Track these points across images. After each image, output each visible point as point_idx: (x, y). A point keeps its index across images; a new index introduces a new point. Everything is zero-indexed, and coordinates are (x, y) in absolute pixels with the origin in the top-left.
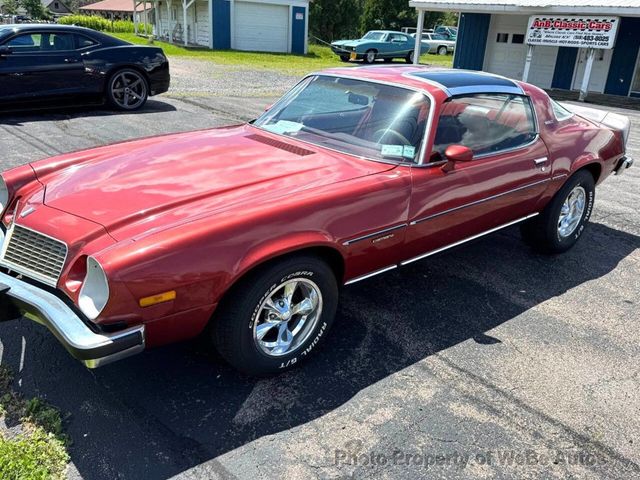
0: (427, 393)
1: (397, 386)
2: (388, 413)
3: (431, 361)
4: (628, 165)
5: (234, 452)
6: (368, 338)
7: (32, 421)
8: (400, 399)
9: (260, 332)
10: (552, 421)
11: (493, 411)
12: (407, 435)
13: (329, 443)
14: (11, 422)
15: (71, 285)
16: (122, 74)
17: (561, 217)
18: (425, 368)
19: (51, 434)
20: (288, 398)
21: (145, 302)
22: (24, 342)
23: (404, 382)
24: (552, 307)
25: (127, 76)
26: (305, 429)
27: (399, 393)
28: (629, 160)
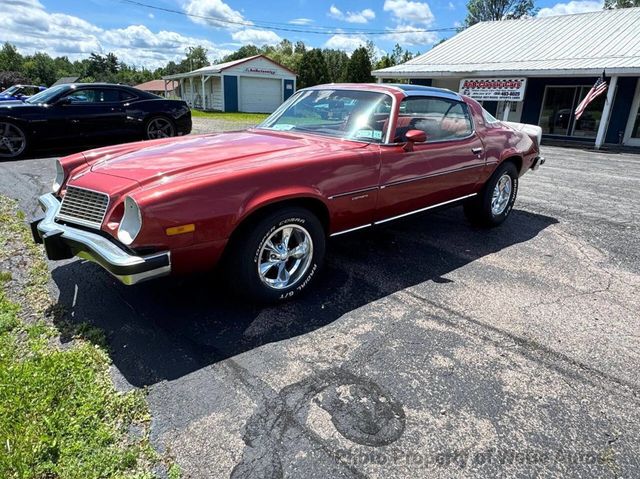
0: (398, 314)
1: (373, 310)
2: (368, 327)
3: (399, 294)
4: (542, 162)
5: (245, 354)
6: (351, 281)
7: (82, 338)
8: (377, 318)
9: (263, 269)
10: (497, 330)
11: (449, 323)
12: (384, 341)
13: (322, 347)
14: (65, 339)
15: (112, 225)
16: (156, 120)
17: (494, 199)
18: (395, 298)
19: (97, 346)
20: (287, 319)
21: (171, 231)
22: (77, 288)
23: (379, 308)
24: (491, 259)
25: (159, 122)
26: (302, 339)
27: (376, 314)
28: (542, 158)
